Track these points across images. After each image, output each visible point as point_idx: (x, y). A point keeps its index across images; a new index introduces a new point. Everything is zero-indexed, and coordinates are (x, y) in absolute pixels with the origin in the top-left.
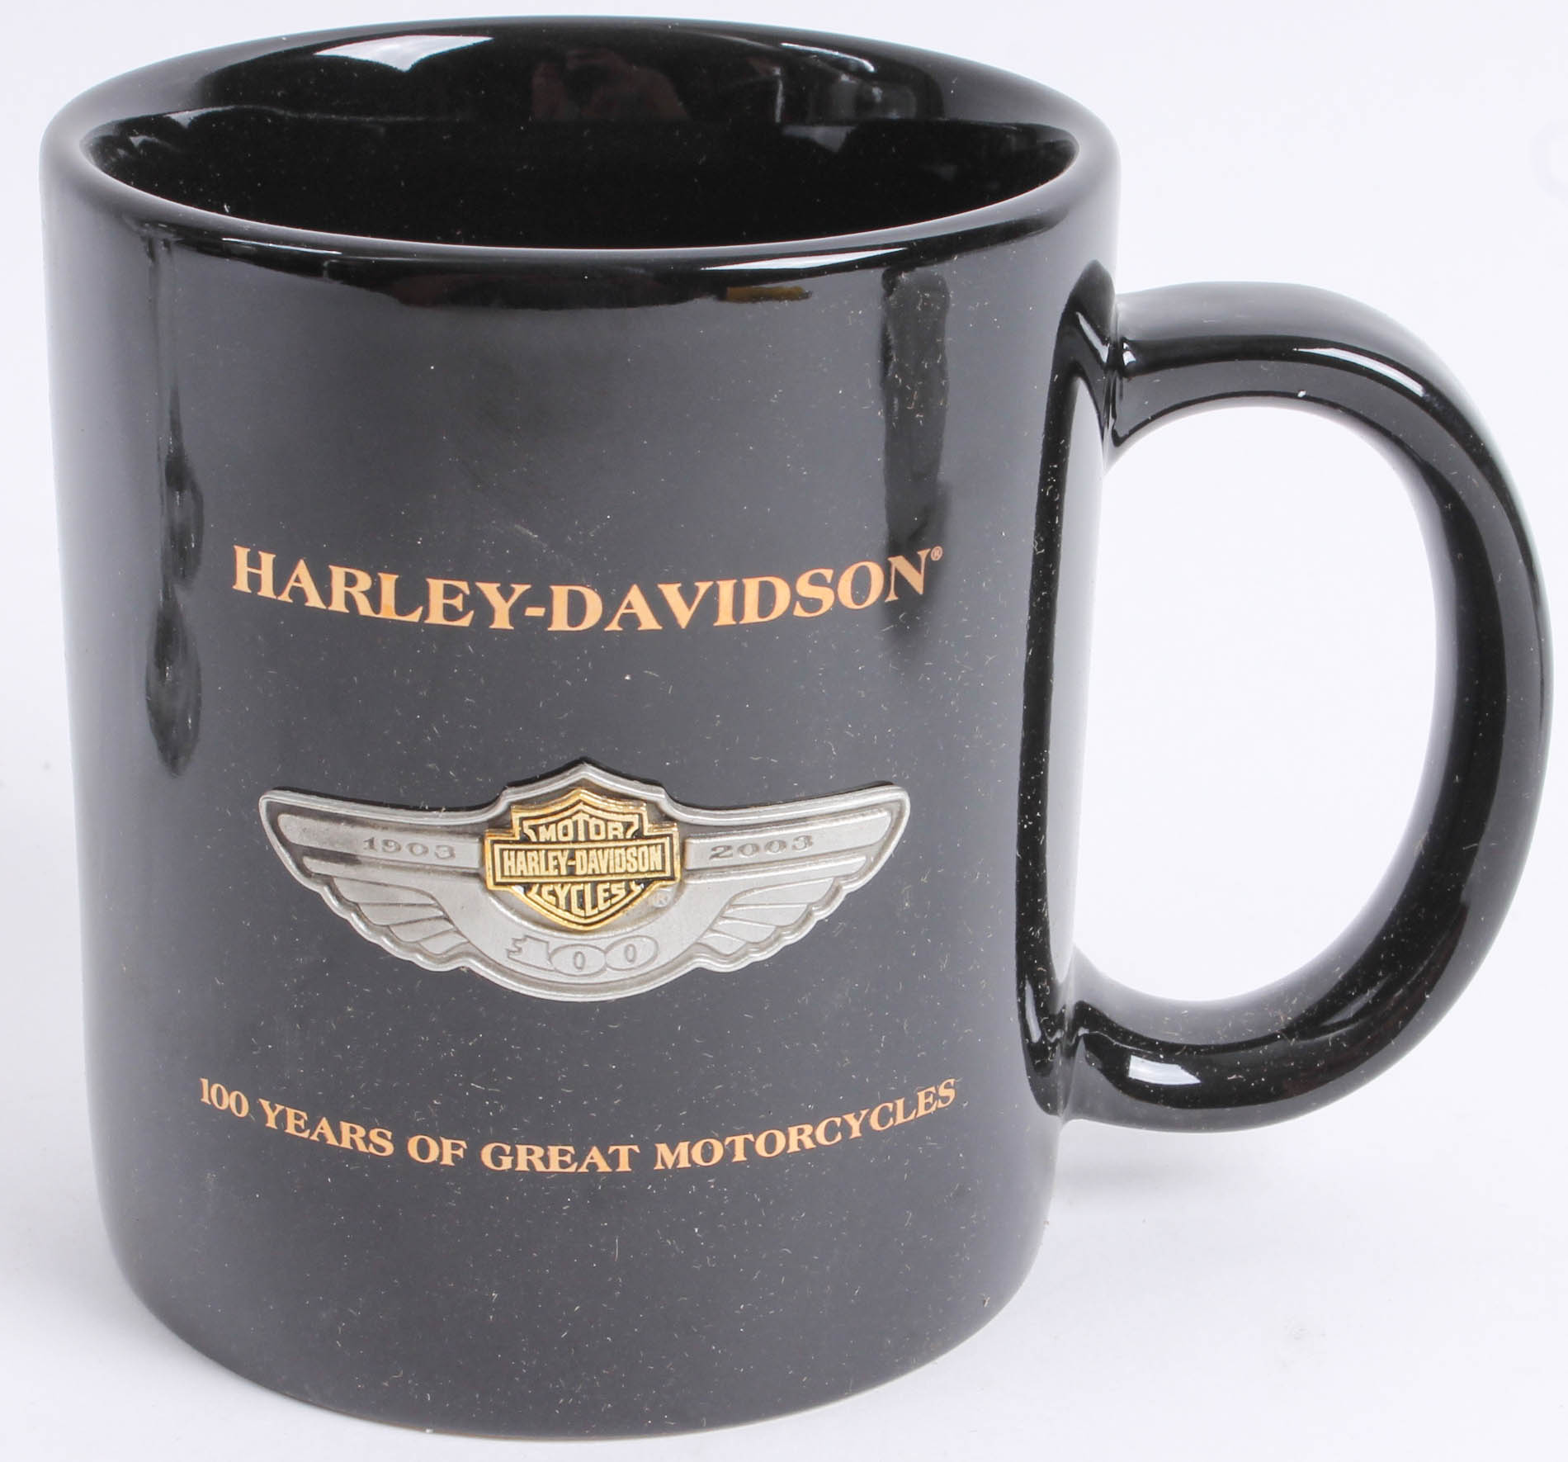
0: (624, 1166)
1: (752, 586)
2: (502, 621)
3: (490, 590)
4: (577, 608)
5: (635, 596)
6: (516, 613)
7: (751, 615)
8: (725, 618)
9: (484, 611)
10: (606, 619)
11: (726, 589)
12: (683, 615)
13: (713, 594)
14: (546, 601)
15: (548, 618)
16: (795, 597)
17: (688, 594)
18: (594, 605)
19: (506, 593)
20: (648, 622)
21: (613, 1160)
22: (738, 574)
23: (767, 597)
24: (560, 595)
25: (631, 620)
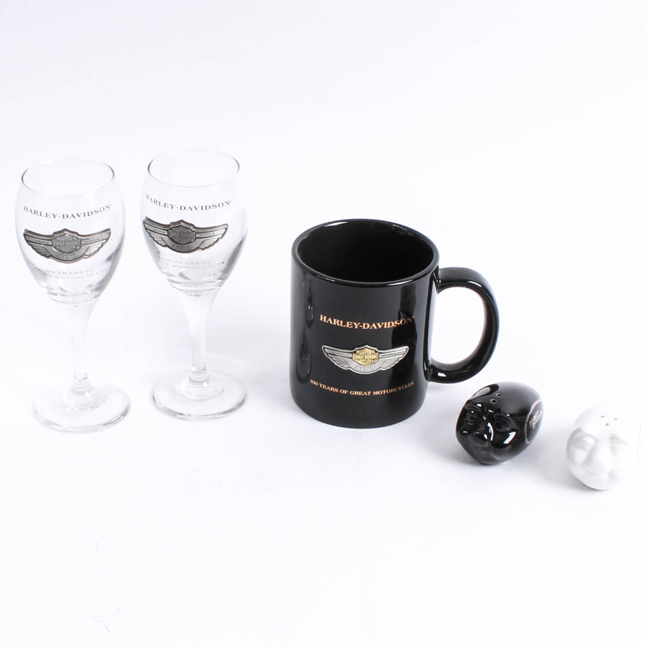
0: (369, 394)
1: (389, 323)
2: (356, 327)
3: (355, 323)
4: (366, 326)
5: (374, 325)
6: (358, 326)
7: (389, 326)
8: (385, 327)
9: (354, 326)
10: (370, 327)
11: (386, 324)
12: (380, 327)
13: (384, 324)
14: (362, 325)
15: (362, 327)
16: (394, 324)
17: (381, 324)
18: (368, 326)
19: (357, 324)
20: (375, 328)
21: (368, 393)
22: (387, 322)
23: (391, 324)
24: (364, 324)
25: (373, 328)
